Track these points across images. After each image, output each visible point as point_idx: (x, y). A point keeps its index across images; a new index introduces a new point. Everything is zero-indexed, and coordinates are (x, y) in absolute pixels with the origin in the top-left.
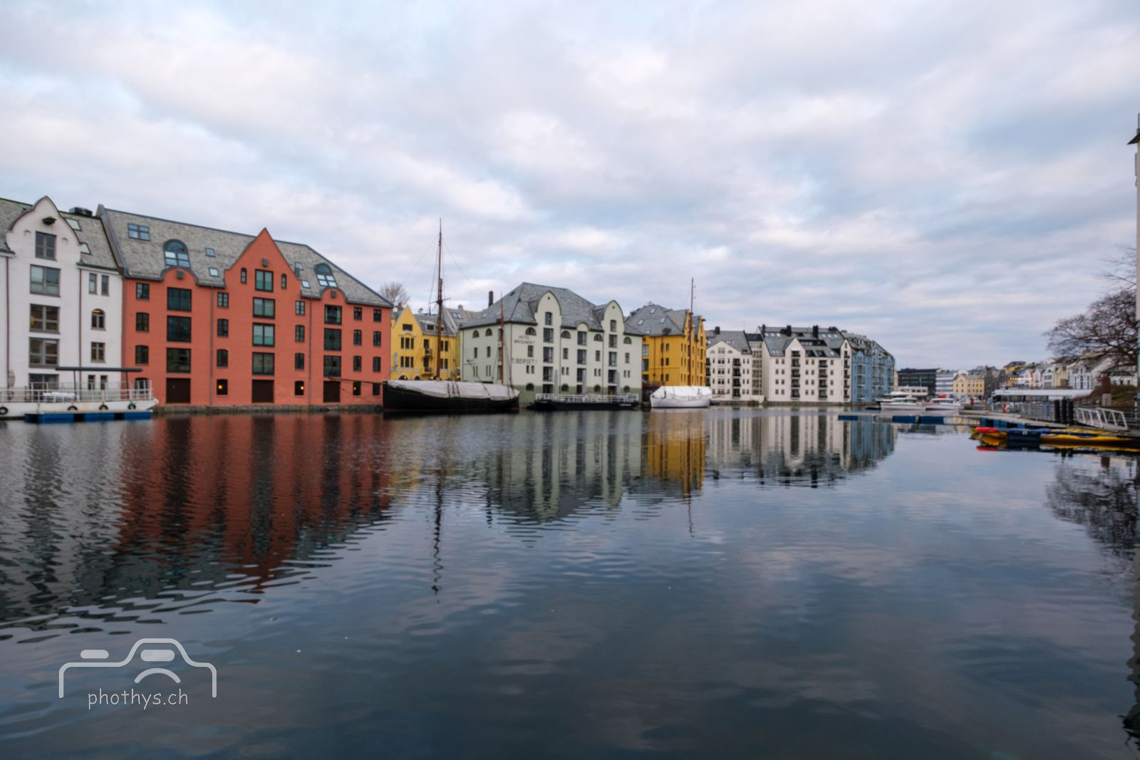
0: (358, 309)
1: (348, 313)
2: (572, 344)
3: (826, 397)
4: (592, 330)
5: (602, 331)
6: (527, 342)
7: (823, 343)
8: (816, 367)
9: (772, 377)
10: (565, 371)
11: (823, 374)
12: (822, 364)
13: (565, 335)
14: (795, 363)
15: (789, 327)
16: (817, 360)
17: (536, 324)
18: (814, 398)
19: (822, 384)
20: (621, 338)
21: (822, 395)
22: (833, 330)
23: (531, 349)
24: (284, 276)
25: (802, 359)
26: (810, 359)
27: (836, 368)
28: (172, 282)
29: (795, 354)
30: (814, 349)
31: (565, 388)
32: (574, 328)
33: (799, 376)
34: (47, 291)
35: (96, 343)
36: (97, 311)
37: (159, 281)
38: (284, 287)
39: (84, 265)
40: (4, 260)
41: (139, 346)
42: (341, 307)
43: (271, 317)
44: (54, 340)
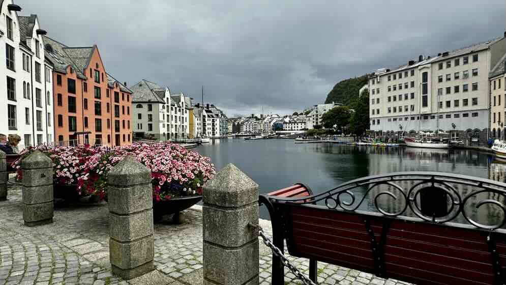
0: (123, 94)
1: (120, 96)
2: (173, 112)
4: (178, 107)
5: (180, 107)
6: (163, 112)
7: (210, 112)
8: (211, 122)
9: (197, 126)
10: (172, 125)
11: (213, 125)
12: (213, 121)
13: (172, 109)
14: (204, 120)
15: (199, 104)
16: (211, 119)
17: (165, 103)
18: (211, 135)
19: (213, 129)
20: (184, 110)
21: (214, 134)
22: (212, 106)
23: (164, 115)
24: (102, 74)
25: (206, 119)
26: (209, 118)
27: (217, 122)
28: (69, 76)
29: (204, 116)
30: (210, 114)
31: (172, 134)
32: (174, 106)
33: (206, 126)
34: (38, 79)
35: (49, 113)
36: (48, 92)
37: (65, 74)
38: (103, 81)
39: (45, 61)
40: (30, 57)
41: (59, 115)
42: (118, 93)
43: (100, 98)
44: (40, 112)
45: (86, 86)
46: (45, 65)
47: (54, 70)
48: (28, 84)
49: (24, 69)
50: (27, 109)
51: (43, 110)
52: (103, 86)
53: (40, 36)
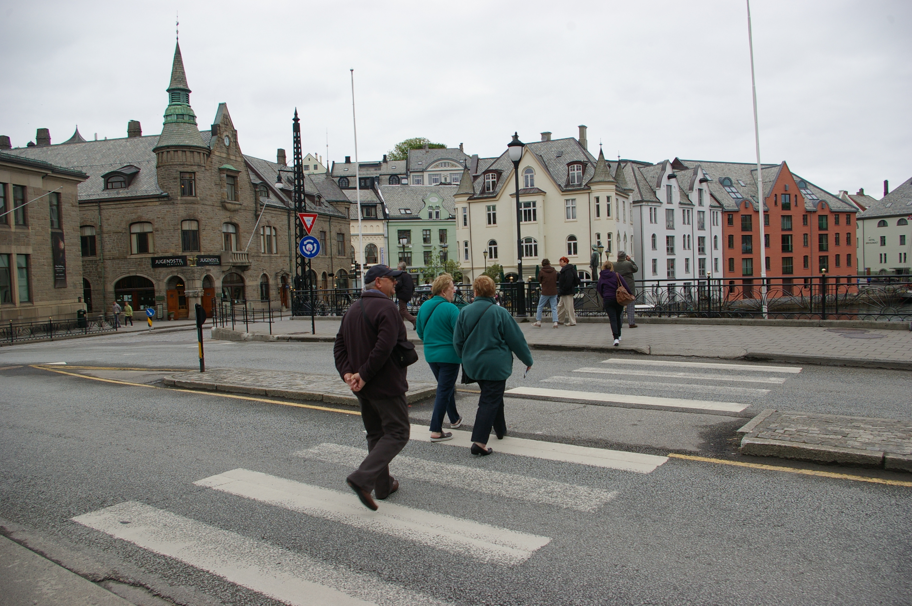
0: (837, 214)
1: (831, 220)
24: (796, 195)
28: (744, 212)
34: (702, 227)
35: (716, 259)
36: (716, 237)
37: (737, 212)
38: (796, 205)
39: (711, 206)
40: (691, 210)
41: (730, 259)
42: (827, 216)
43: (791, 230)
44: (704, 259)
45: (768, 218)
46: (710, 210)
47: (724, 212)
48: (689, 236)
49: (684, 223)
50: (687, 260)
51: (707, 256)
52: (796, 213)
53: (704, 184)
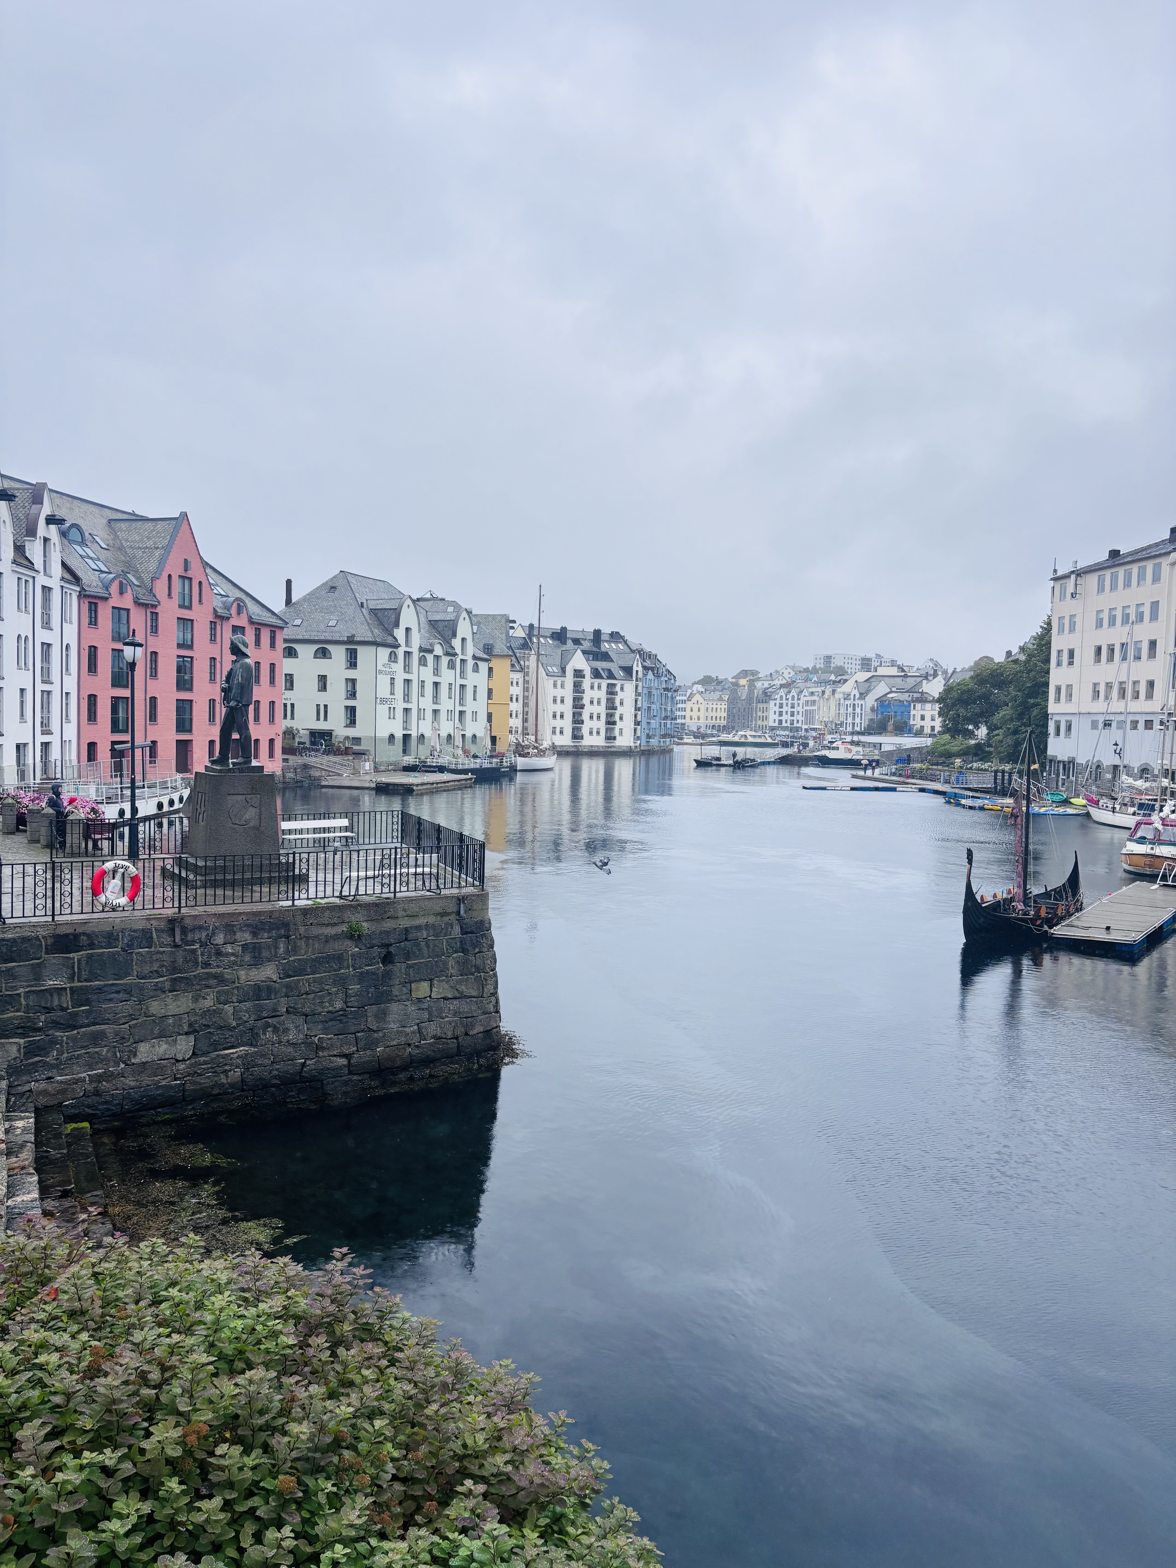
0: (258, 631)
2: (427, 672)
3: (615, 738)
4: (447, 654)
5: (455, 654)
6: (390, 673)
7: (606, 657)
8: (602, 694)
9: (549, 708)
10: (421, 712)
11: (611, 706)
12: (611, 692)
13: (423, 662)
14: (578, 687)
15: (564, 629)
17: (397, 646)
18: (600, 741)
19: (610, 720)
20: (470, 663)
23: (392, 679)
24: (200, 583)
25: (587, 683)
26: (597, 682)
28: (115, 598)
30: (600, 665)
31: (421, 737)
32: (430, 651)
33: (582, 707)
34: (47, 625)
35: (67, 694)
36: (68, 646)
37: (106, 599)
38: (200, 601)
39: (63, 579)
40: (31, 581)
41: (90, 696)
42: (244, 628)
43: (191, 647)
44: (49, 692)
45: (157, 620)
46: (62, 587)
47: (83, 595)
48: (26, 637)
49: (19, 608)
50: (22, 691)
51: (55, 689)
52: (201, 616)
53: (53, 528)
